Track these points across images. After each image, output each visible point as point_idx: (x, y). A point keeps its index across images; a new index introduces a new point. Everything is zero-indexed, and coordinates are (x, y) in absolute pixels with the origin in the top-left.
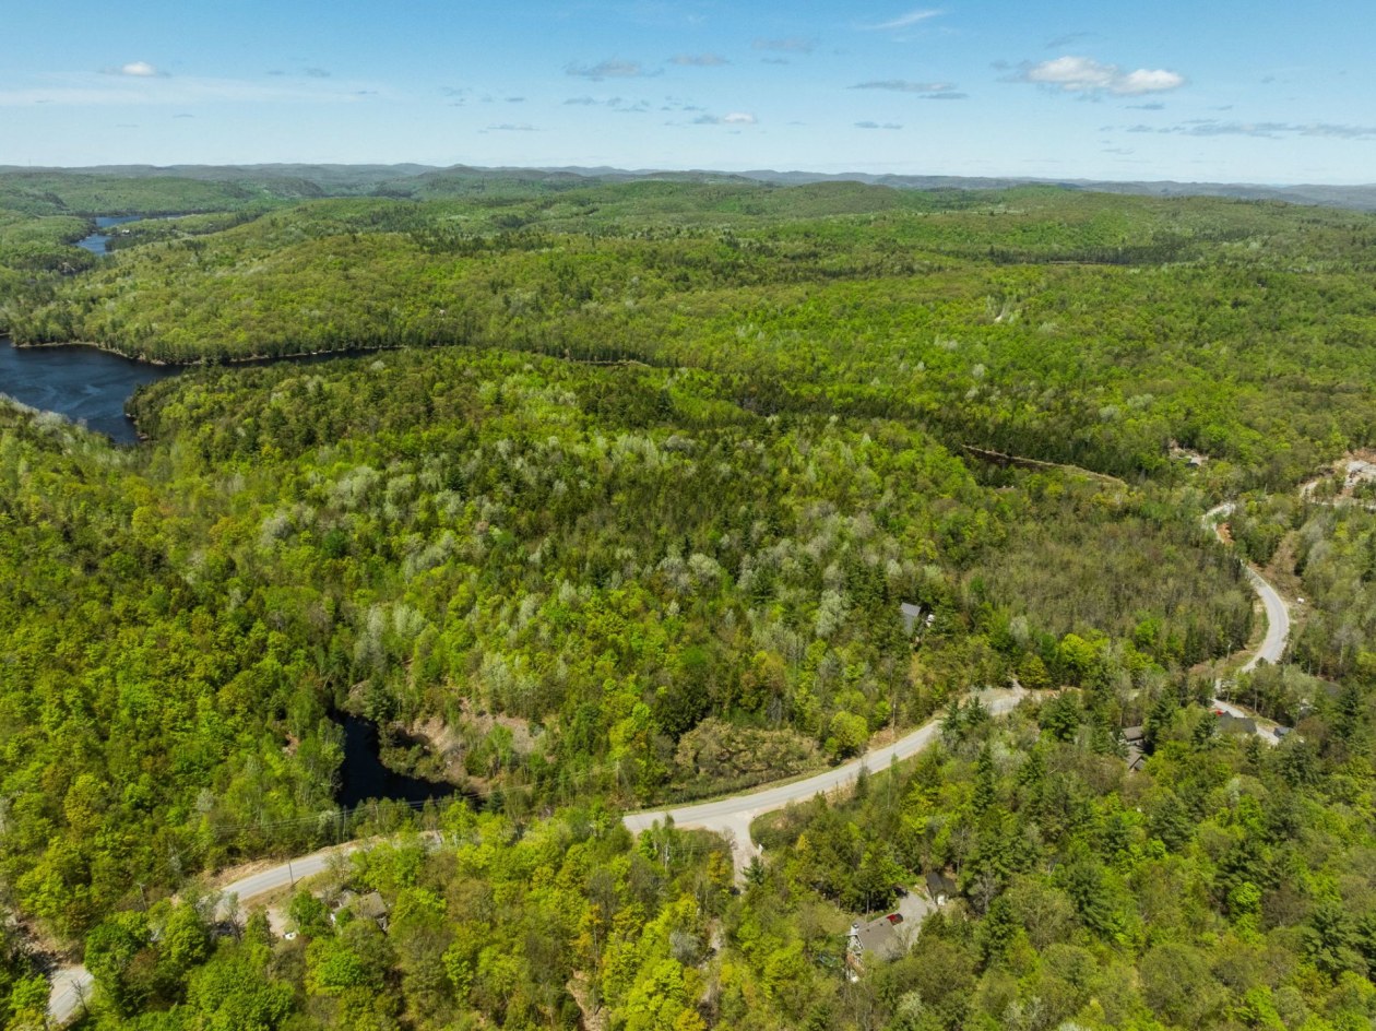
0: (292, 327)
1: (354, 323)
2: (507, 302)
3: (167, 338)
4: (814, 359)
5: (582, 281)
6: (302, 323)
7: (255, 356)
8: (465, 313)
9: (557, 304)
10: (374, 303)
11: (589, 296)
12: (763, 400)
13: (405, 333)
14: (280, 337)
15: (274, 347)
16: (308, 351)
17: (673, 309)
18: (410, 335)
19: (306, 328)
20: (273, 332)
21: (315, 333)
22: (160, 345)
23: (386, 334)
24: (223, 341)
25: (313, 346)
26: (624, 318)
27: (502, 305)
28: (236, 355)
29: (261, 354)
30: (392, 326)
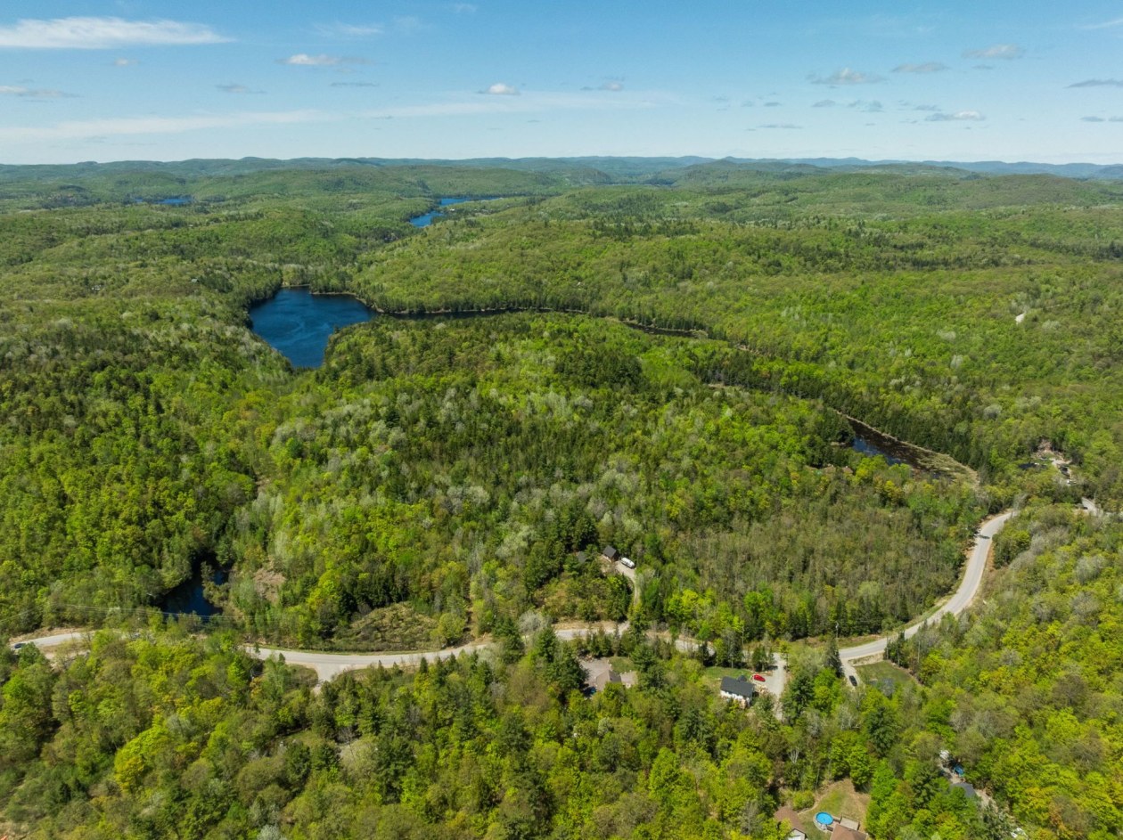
0: (472, 290)
1: (515, 289)
2: (625, 279)
3: (388, 294)
4: (826, 340)
5: (687, 263)
6: (480, 288)
7: (442, 310)
8: (594, 286)
9: (662, 282)
10: (532, 275)
11: (690, 276)
12: (730, 372)
13: (548, 299)
14: (461, 297)
15: (456, 305)
16: (479, 308)
17: (744, 290)
18: (552, 300)
19: (481, 291)
20: (458, 293)
21: (485, 296)
22: (382, 298)
23: (536, 298)
24: (422, 299)
25: (483, 305)
26: (704, 295)
27: (621, 280)
28: (429, 308)
29: (447, 308)
30: (540, 293)
